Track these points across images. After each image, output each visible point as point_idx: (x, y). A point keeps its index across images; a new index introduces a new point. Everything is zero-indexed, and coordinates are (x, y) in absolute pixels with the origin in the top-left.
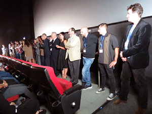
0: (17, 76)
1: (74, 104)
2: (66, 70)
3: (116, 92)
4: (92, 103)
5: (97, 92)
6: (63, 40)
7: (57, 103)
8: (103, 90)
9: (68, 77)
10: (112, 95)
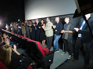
0: (18, 44)
1: (50, 61)
2: (45, 41)
3: (72, 55)
4: (59, 60)
5: (62, 54)
6: (43, 24)
7: (42, 60)
8: (65, 53)
9: (45, 45)
10: (70, 56)
